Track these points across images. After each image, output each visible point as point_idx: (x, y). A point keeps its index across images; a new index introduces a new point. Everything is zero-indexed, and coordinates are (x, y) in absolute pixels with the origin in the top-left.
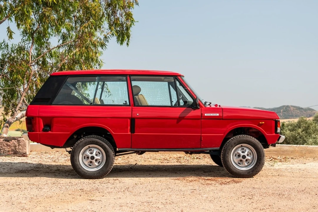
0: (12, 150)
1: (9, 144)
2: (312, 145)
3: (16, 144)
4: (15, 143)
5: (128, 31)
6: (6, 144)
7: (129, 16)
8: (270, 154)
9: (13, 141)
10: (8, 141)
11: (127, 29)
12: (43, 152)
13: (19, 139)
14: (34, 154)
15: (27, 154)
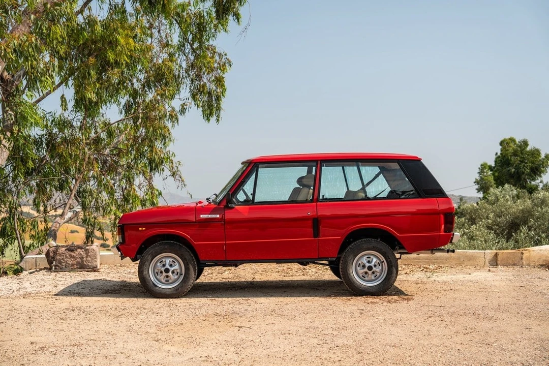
0: (78, 263)
1: (74, 254)
2: (465, 249)
3: (83, 254)
4: (82, 253)
5: (218, 101)
6: (69, 255)
7: (219, 81)
8: (419, 262)
9: (79, 250)
10: (72, 251)
11: (218, 99)
12: (117, 265)
13: (87, 248)
14: (106, 268)
15: (98, 268)
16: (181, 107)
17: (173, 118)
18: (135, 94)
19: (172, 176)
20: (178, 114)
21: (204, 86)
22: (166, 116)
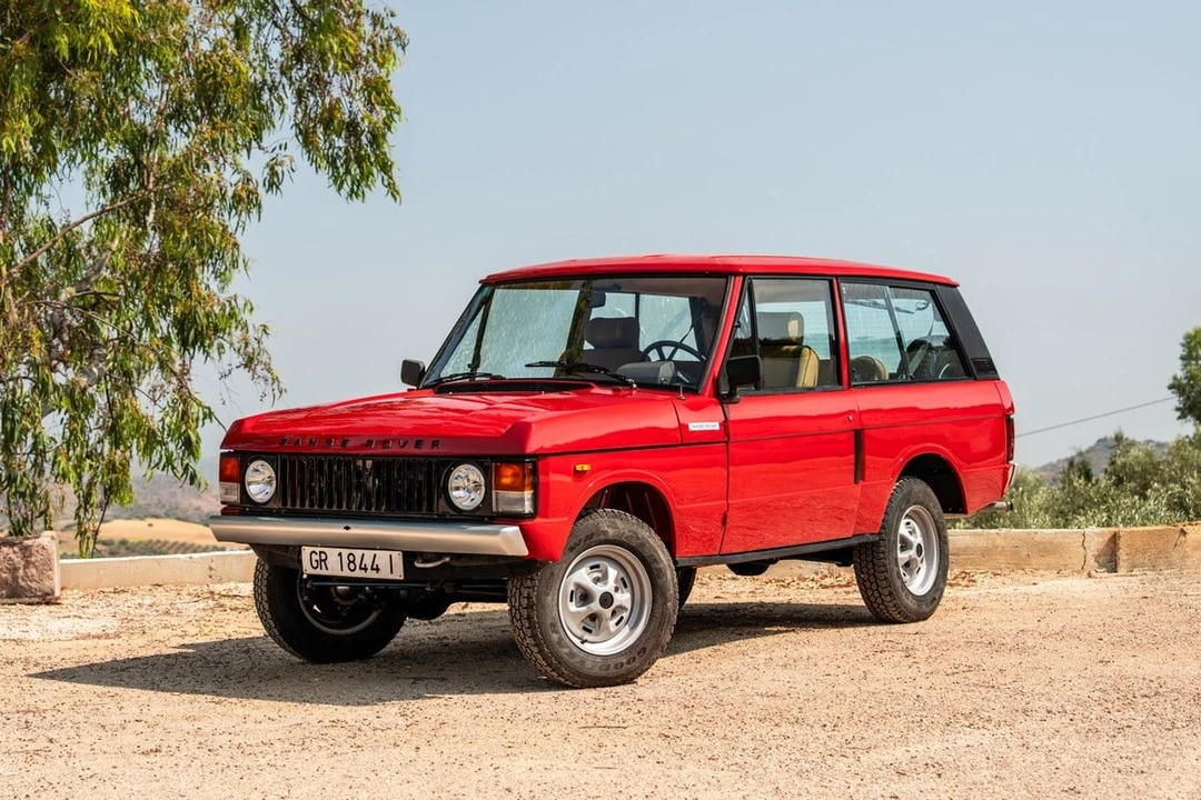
3: (17, 559)
4: (13, 556)
5: (378, 147)
7: (376, 91)
9: (5, 550)
11: (376, 139)
12: (106, 590)
13: (27, 542)
14: (77, 597)
15: (57, 594)
16: (267, 170)
17: (245, 200)
18: (139, 141)
19: (246, 366)
20: (261, 190)
21: (332, 109)
22: (223, 198)
